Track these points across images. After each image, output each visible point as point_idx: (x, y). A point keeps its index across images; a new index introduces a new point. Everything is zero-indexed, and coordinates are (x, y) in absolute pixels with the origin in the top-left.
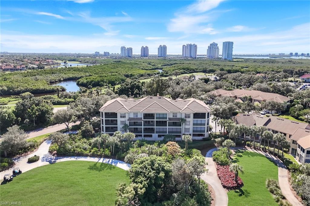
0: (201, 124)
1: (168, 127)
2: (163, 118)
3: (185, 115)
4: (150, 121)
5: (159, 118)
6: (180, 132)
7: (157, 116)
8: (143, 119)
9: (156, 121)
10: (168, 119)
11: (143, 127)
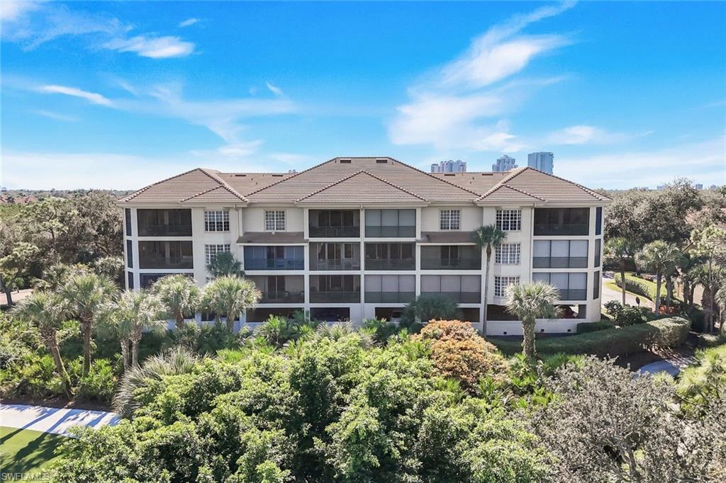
0: (569, 262)
1: (418, 272)
2: (398, 231)
3: (498, 216)
4: (338, 244)
5: (381, 231)
6: (477, 298)
7: (370, 224)
8: (306, 237)
9: (367, 245)
10: (418, 237)
11: (306, 272)
